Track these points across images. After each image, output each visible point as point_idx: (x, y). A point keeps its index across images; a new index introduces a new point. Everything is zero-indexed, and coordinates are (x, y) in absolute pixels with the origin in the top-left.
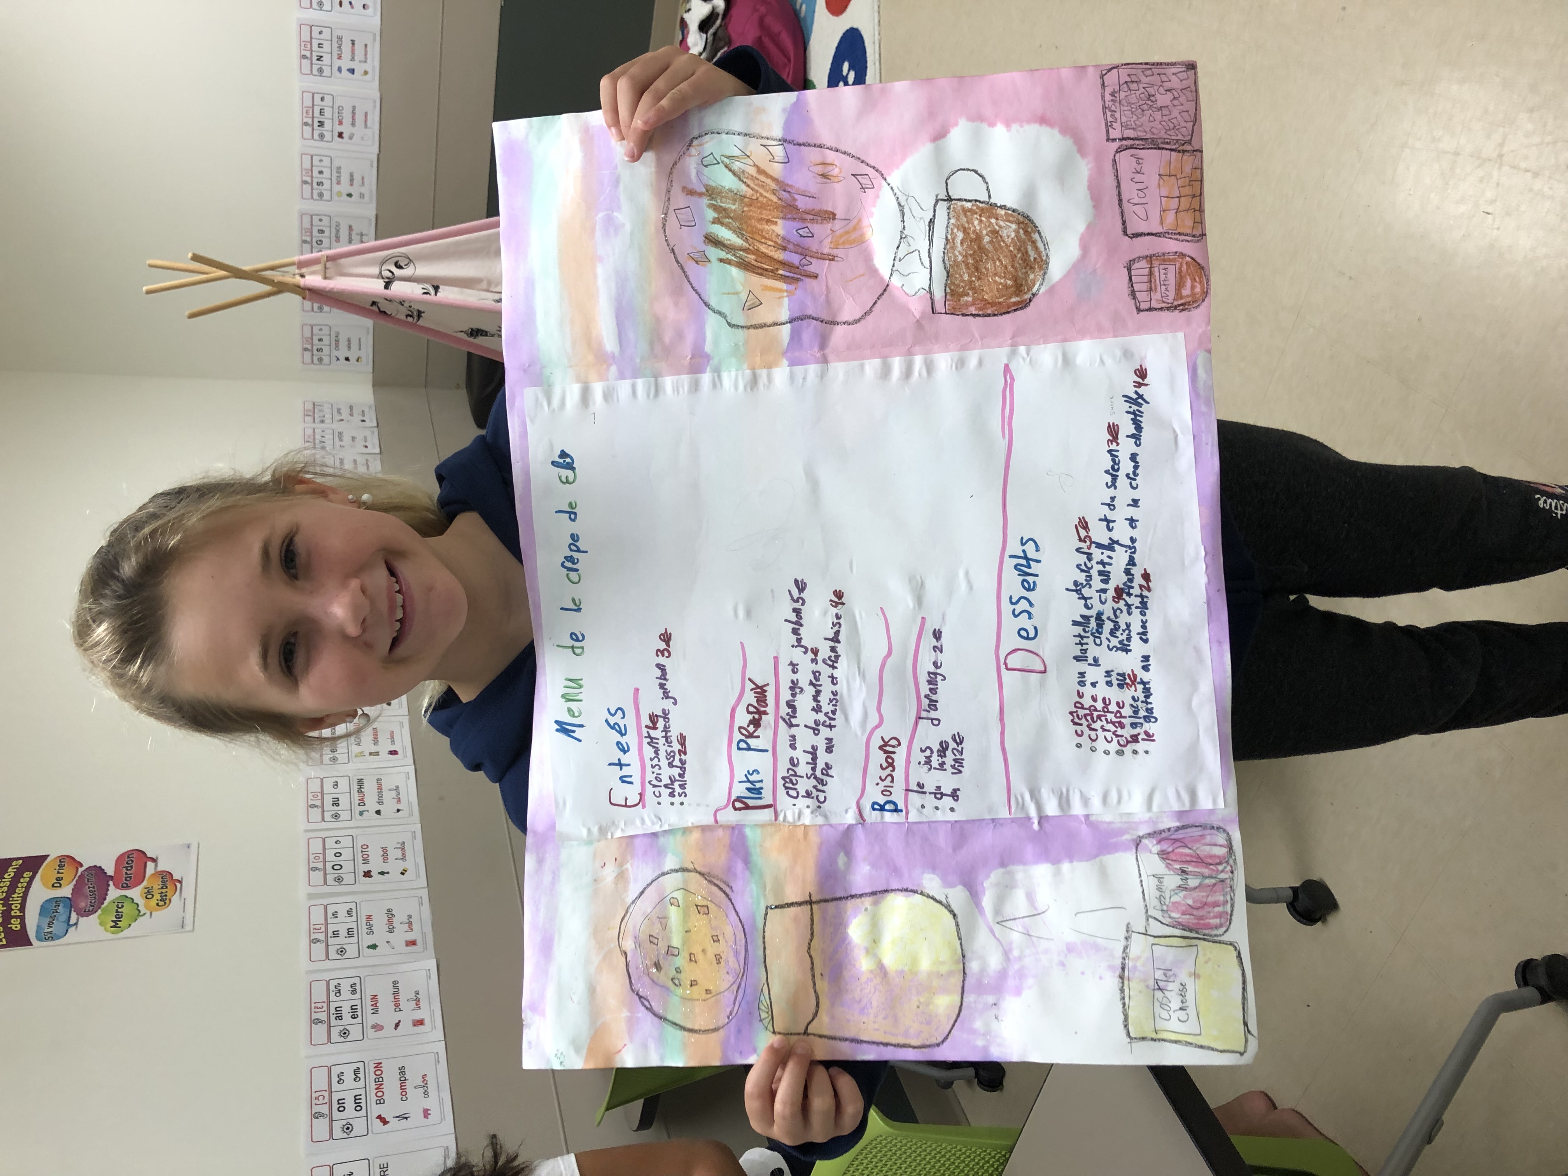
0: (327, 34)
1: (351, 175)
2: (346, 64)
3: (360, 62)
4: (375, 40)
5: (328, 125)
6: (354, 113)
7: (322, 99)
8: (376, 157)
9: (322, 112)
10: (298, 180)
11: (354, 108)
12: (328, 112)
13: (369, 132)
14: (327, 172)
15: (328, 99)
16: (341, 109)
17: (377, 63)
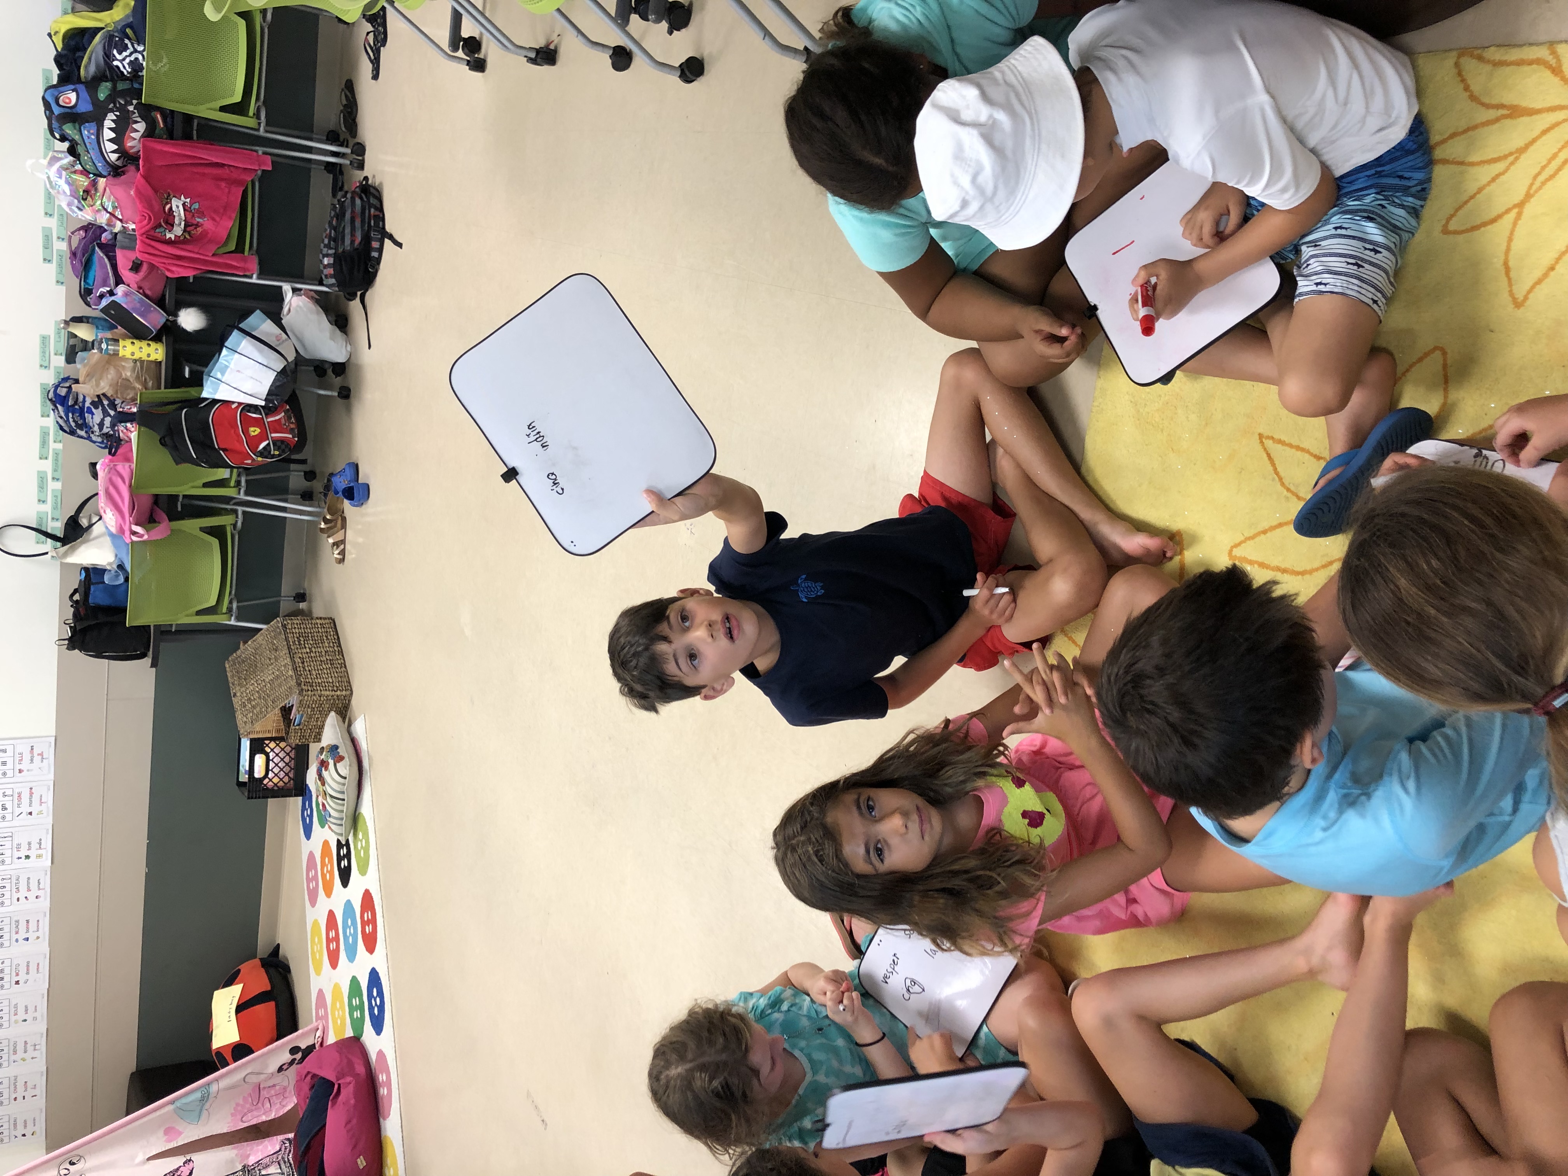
0: (7, 921)
1: (26, 1007)
2: (22, 935)
3: (34, 932)
4: (45, 915)
5: (7, 978)
6: (28, 966)
8: (46, 990)
11: (28, 963)
12: (7, 970)
13: (41, 975)
15: (7, 962)
16: (17, 966)
17: (47, 931)
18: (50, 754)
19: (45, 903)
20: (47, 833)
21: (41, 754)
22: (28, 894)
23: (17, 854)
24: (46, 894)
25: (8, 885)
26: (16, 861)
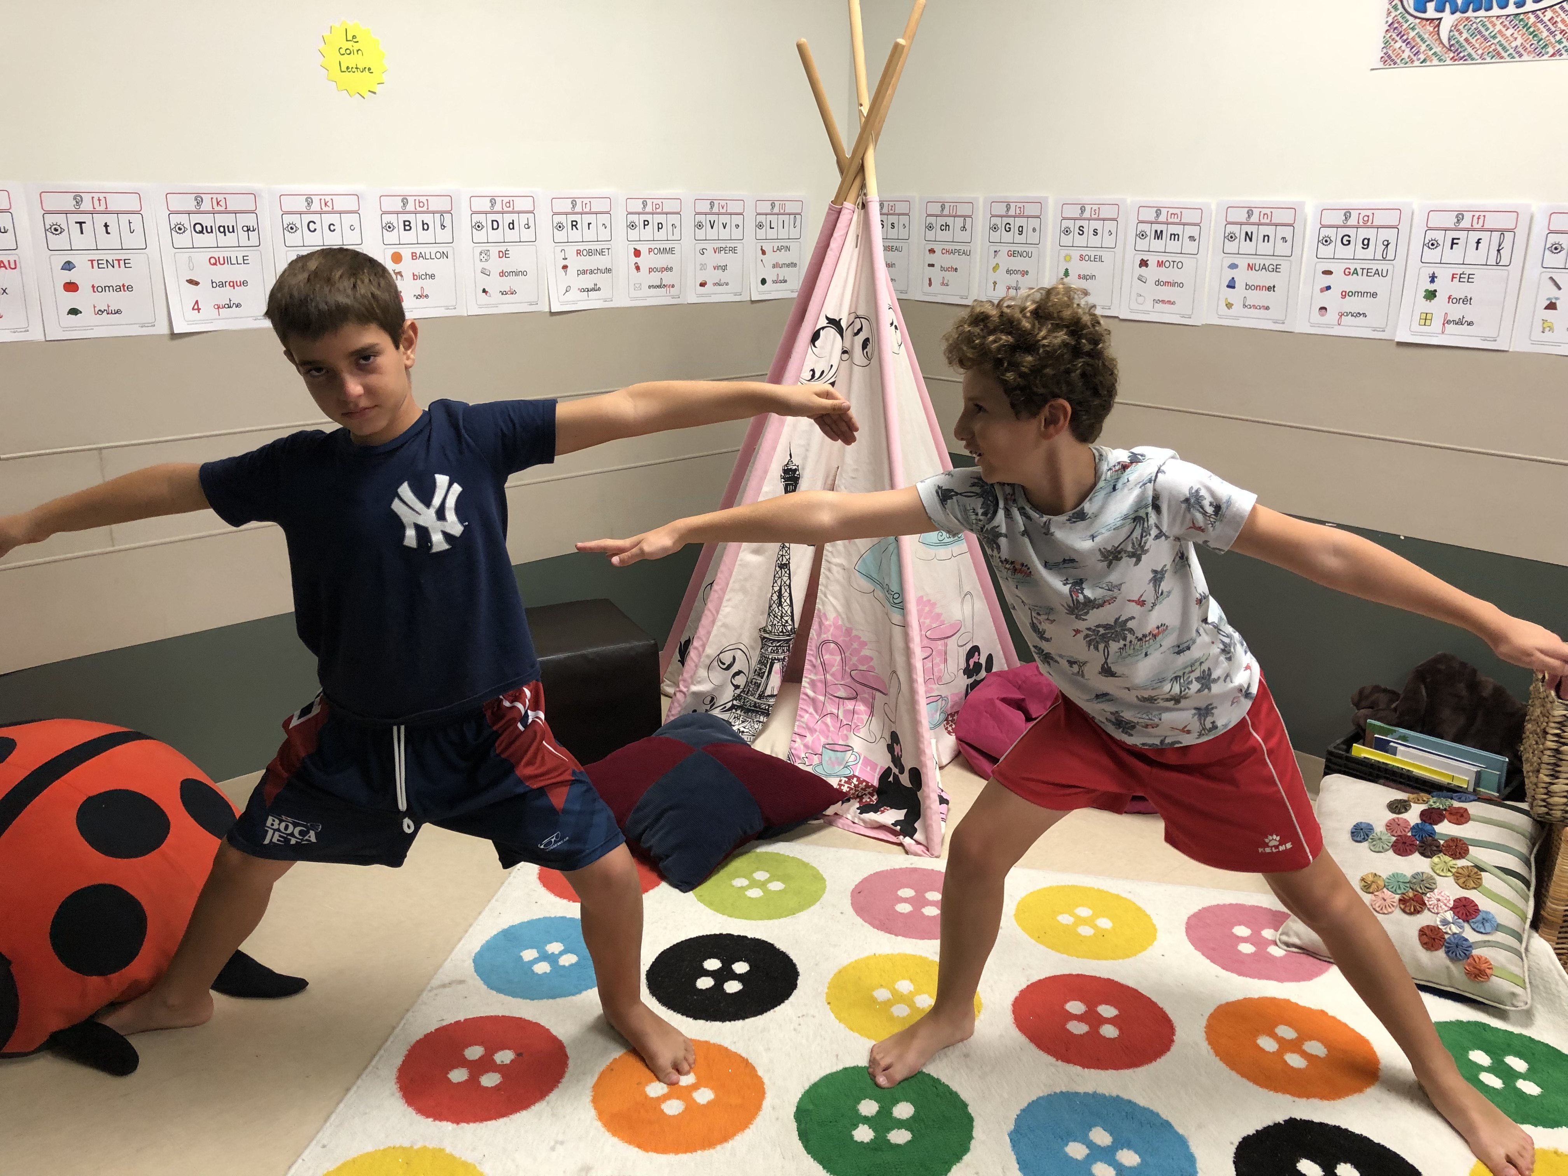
0: (1282, 249)
1: (1092, 277)
2: (1242, 276)
3: (1245, 298)
4: (1276, 322)
5: (1158, 245)
6: (1172, 284)
7: (1192, 238)
8: (1115, 314)
9: (1174, 236)
10: (1086, 199)
11: (1181, 285)
12: (1174, 246)
13: (1148, 305)
14: (1095, 241)
15: (1190, 247)
16: (1179, 265)
17: (1240, 324)
19: (1305, 323)
20: (1485, 339)
22: (1335, 292)
23: (1444, 275)
24: (1329, 326)
25: (1369, 253)
26: (1428, 271)
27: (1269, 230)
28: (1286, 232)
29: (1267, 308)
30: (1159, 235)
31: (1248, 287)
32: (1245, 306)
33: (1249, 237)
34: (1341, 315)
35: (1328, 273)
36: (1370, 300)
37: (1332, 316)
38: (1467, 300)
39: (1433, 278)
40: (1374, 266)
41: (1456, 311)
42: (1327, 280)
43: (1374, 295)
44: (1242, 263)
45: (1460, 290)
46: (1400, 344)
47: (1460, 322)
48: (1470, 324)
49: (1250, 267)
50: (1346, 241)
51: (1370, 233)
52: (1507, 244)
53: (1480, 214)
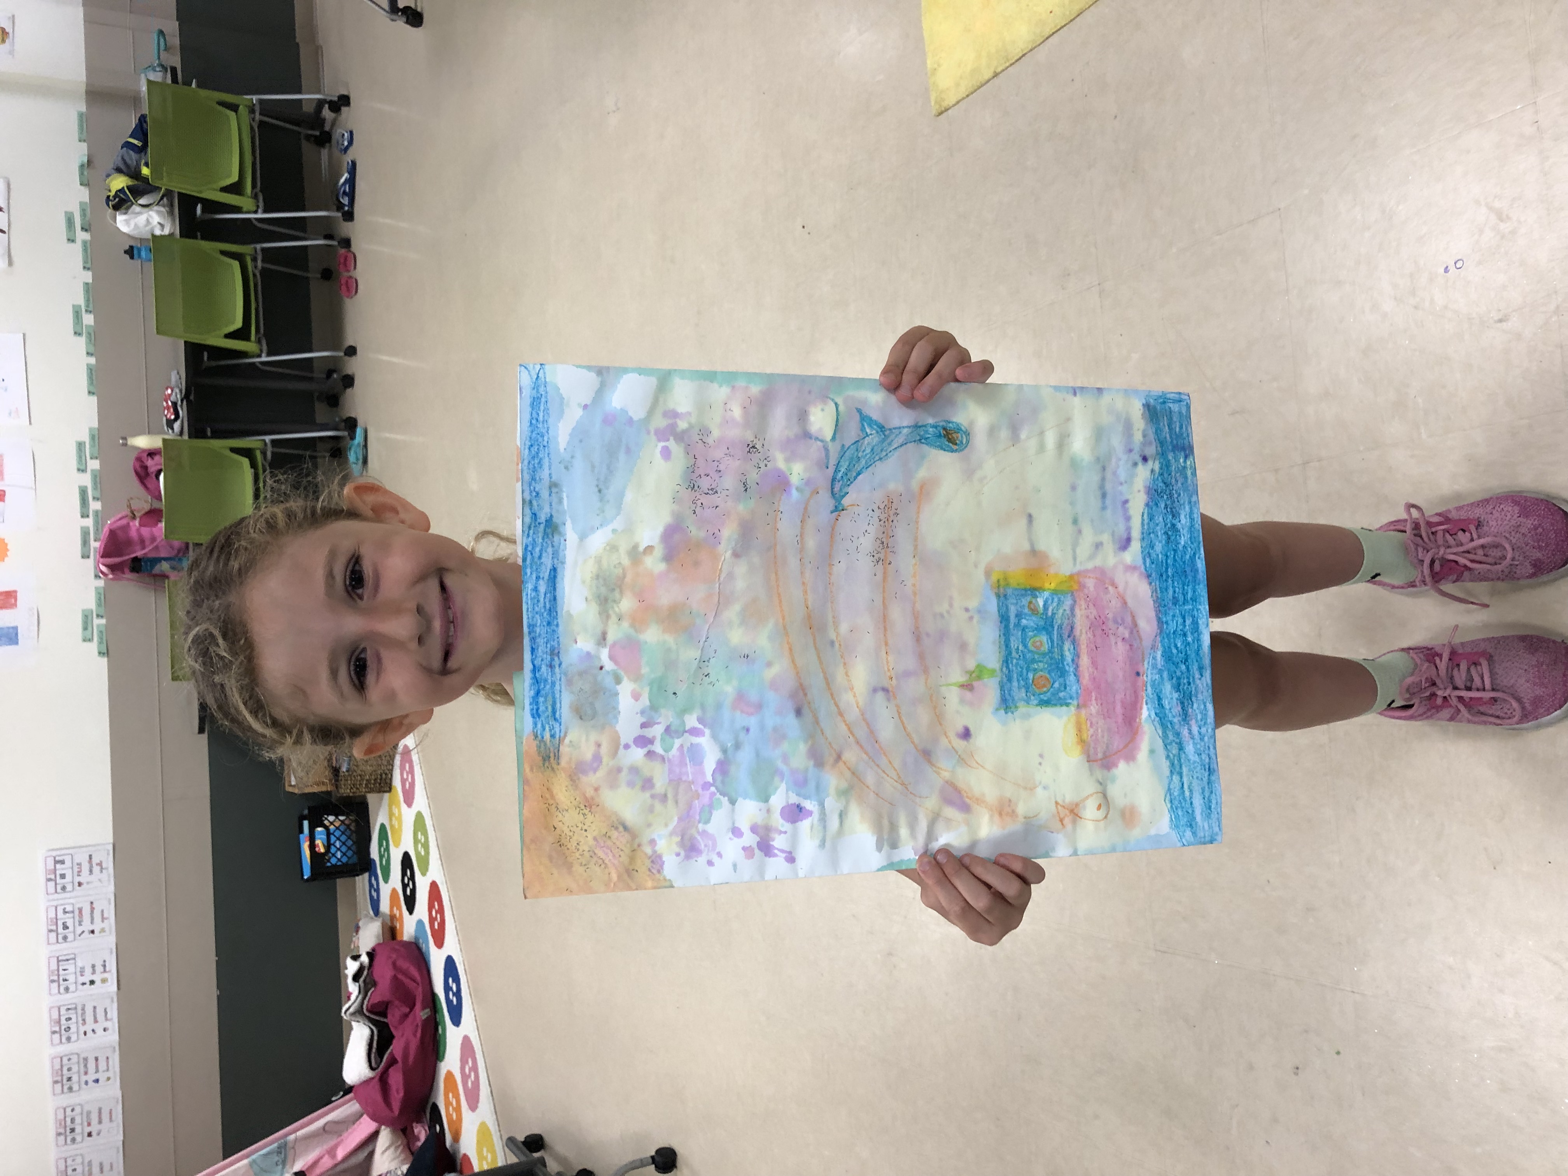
0: (75, 1059)
1: (101, 1165)
2: (92, 1076)
3: (104, 1071)
4: (115, 1051)
5: (78, 1130)
6: (100, 1114)
7: (73, 1110)
8: (121, 1143)
9: (73, 1120)
11: (100, 1109)
12: (78, 1120)
13: (114, 1124)
15: (78, 1110)
16: (89, 1113)
17: (118, 1070)
18: (109, 863)
19: (113, 1037)
20: (111, 953)
21: (100, 864)
22: (95, 1026)
23: (81, 980)
24: (113, 1025)
25: (74, 1017)
26: (80, 987)
27: (65, 1069)
28: (65, 1060)
29: (108, 1058)
30: (73, 1130)
31: (97, 1071)
32: (108, 1070)
33: (69, 1079)
34: (107, 1019)
35: (85, 1033)
36: (98, 1010)
37: (108, 1024)
38: (93, 966)
39: (84, 984)
40: (80, 1012)
41: (99, 969)
42: (90, 1033)
43: (95, 1008)
44: (84, 1078)
45: (88, 970)
46: (119, 988)
47: (104, 966)
48: (105, 961)
49: (86, 1073)
50: (68, 1029)
51: (63, 1019)
52: (64, 958)
53: (51, 973)
